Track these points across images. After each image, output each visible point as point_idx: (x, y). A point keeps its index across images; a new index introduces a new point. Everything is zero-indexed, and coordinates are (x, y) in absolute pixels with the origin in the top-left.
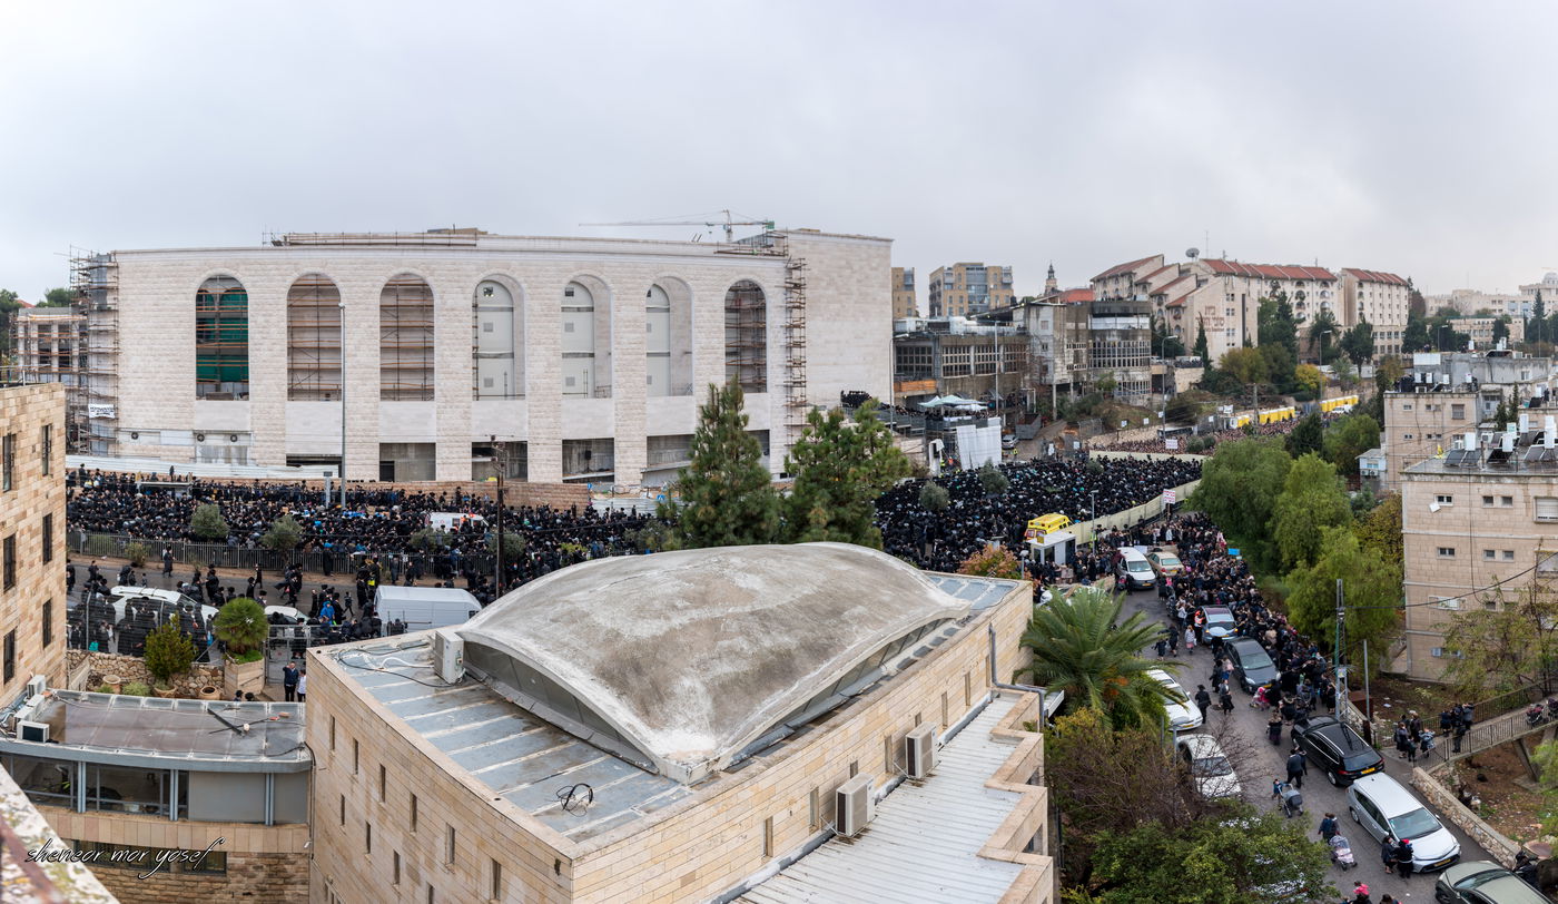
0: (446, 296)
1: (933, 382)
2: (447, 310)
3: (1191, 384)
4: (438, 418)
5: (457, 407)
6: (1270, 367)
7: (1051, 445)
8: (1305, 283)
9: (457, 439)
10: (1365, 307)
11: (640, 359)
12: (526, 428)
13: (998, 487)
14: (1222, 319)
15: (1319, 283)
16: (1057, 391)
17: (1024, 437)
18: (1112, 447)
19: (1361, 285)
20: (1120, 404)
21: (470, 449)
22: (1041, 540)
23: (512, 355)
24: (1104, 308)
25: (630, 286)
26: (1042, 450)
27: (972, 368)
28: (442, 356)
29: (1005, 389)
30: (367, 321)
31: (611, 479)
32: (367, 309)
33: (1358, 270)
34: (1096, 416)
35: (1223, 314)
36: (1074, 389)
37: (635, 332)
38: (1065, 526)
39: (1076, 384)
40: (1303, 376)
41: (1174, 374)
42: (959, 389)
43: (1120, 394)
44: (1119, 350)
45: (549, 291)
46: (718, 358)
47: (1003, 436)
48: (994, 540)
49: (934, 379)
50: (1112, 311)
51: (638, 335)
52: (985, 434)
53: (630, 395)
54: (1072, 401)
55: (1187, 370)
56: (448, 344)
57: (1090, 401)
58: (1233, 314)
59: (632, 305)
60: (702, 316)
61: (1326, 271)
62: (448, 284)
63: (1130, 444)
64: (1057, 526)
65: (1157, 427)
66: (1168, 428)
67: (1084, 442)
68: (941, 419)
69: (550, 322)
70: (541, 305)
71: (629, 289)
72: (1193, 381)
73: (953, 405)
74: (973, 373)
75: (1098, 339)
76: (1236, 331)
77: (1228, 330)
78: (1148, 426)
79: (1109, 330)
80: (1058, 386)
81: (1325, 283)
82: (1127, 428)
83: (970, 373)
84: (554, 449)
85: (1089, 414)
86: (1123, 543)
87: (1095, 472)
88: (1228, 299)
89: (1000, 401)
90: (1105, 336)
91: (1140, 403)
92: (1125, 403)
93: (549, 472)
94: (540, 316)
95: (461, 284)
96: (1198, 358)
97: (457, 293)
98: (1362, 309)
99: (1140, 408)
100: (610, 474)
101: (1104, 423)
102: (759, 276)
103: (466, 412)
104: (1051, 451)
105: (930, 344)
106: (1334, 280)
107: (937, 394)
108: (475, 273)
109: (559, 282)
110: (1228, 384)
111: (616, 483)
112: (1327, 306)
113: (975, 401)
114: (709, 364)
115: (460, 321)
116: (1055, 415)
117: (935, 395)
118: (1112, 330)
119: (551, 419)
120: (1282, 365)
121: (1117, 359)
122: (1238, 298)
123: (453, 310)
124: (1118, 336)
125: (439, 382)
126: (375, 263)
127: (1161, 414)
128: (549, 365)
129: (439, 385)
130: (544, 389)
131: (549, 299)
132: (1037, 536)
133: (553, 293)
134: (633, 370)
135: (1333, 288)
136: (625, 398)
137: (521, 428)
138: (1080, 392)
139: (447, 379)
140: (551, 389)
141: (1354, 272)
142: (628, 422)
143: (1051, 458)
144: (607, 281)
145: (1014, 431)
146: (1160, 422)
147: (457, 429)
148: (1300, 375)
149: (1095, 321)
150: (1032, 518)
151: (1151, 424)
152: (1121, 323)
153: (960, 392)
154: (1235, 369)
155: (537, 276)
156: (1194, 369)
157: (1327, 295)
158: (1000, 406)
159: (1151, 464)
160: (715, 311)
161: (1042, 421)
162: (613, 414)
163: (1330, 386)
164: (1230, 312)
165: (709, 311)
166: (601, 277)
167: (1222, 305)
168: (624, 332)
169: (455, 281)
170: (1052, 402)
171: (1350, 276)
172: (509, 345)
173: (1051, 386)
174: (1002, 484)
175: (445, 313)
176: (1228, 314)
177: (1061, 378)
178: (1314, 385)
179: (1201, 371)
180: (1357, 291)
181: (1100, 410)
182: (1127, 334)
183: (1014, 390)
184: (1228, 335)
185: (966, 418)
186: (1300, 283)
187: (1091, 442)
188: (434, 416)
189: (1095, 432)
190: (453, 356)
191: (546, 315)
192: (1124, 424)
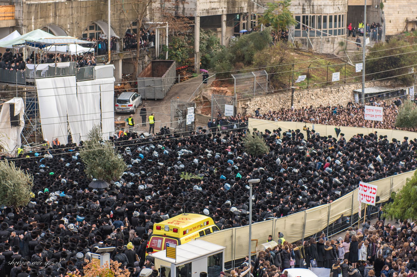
1: (9, 9)
3: (408, 22)
7: (191, 111)
13: (109, 172)
16: (202, 26)
17: (149, 96)
18: (283, 115)
20: (297, 50)
22: (172, 254)
26: (177, 117)
29: (121, 21)
34: (261, 66)
36: (228, 25)
38: (208, 232)
39: (231, 17)
42: (51, 20)
43: (297, 34)
47: (117, 93)
48: (102, 253)
49: (11, 3)
52: (89, 89)
54: (224, 43)
57: (252, 44)
63: (311, 111)
64: (197, 232)
65: (353, 87)
66: (370, 89)
67: (240, 105)
68: (23, 67)
73: (40, 46)
78: (338, 84)
80: (202, 19)
82: (303, 87)
85: (249, 63)
86: (293, 262)
87: (256, 152)
89: (114, 40)
91: (328, 49)
92: (305, 48)
99: (327, 56)
101: (271, 77)
104: (190, 119)
107: (16, 27)
113: (75, 39)
116: (197, 62)
117: (12, 29)
127: (359, 67)
132: (166, 247)
138: (237, 30)
143: (190, 128)
145: (135, 86)
146: (358, 78)
150: (159, 220)
151: (343, 82)
153: (53, 25)
158: (114, 48)
159: (342, 142)
161: (178, 72)
170: (193, 44)
173: (192, 18)
174: (115, 166)
177: (207, 6)
181: (268, 58)
183: (135, 24)
185: (61, 65)
187: (252, 106)
189: (258, 90)
192: (302, 78)
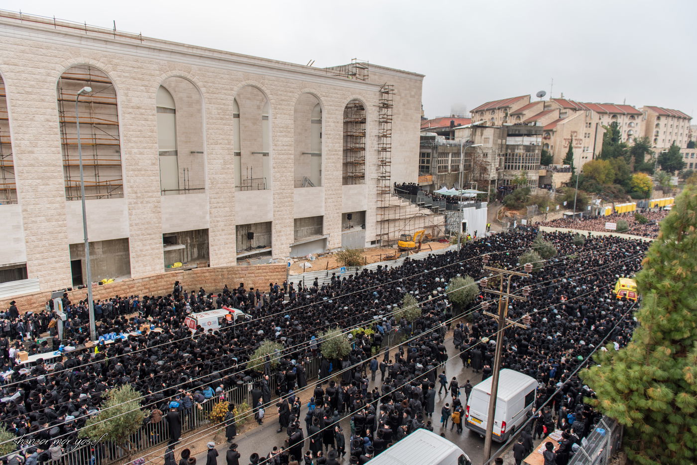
0: (130, 93)
2: (133, 107)
3: (562, 183)
4: (130, 214)
5: (147, 202)
6: (616, 174)
8: (618, 116)
9: (149, 232)
10: (659, 134)
11: (289, 159)
12: (208, 217)
14: (581, 140)
15: (629, 116)
16: (491, 184)
19: (658, 118)
21: (162, 240)
23: (176, 153)
24: (516, 130)
25: (283, 98)
27: (450, 168)
28: (130, 153)
30: (44, 114)
31: (270, 253)
32: (43, 100)
33: (656, 107)
35: (581, 136)
37: (286, 136)
40: (639, 181)
41: (552, 176)
44: (523, 159)
45: (223, 96)
46: (339, 158)
49: (431, 174)
50: (521, 133)
51: (289, 139)
53: (283, 187)
55: (561, 174)
56: (135, 142)
58: (589, 137)
59: (285, 114)
60: (330, 126)
61: (633, 108)
62: (132, 81)
69: (225, 124)
70: (217, 109)
71: (282, 100)
72: (564, 181)
74: (449, 171)
75: (509, 151)
76: (589, 149)
77: (584, 147)
79: (518, 145)
80: (491, 181)
81: (632, 117)
83: (448, 171)
84: (230, 234)
88: (586, 127)
90: (514, 149)
93: (226, 253)
94: (217, 119)
95: (146, 83)
96: (568, 166)
97: (142, 91)
98: (657, 136)
100: (269, 250)
102: (364, 97)
103: (156, 207)
105: (430, 151)
106: (639, 114)
108: (158, 72)
109: (232, 89)
110: (591, 185)
111: (274, 256)
112: (632, 133)
114: (333, 163)
115: (146, 120)
118: (520, 145)
119: (227, 209)
120: (624, 173)
121: (521, 164)
122: (593, 125)
123: (139, 108)
124: (524, 149)
125: (128, 178)
126: (48, 48)
128: (225, 163)
129: (129, 182)
130: (222, 183)
131: (224, 104)
133: (227, 99)
134: (285, 167)
135: (638, 120)
136: (280, 189)
137: (204, 218)
139: (136, 176)
140: (227, 183)
141: (654, 108)
142: (282, 208)
144: (267, 92)
147: (148, 223)
148: (636, 181)
149: (509, 139)
152: (527, 141)
154: (596, 175)
155: (213, 83)
156: (565, 174)
157: (633, 125)
160: (338, 122)
162: (272, 202)
163: (656, 190)
164: (587, 135)
165: (334, 122)
166: (263, 88)
167: (582, 130)
168: (279, 136)
169: (139, 79)
171: (650, 111)
172: (173, 144)
175: (130, 110)
176: (585, 137)
177: (493, 176)
178: (646, 189)
179: (569, 175)
180: (656, 122)
182: (528, 148)
184: (584, 151)
186: (614, 116)
188: (126, 212)
190: (141, 153)
191: (222, 119)
